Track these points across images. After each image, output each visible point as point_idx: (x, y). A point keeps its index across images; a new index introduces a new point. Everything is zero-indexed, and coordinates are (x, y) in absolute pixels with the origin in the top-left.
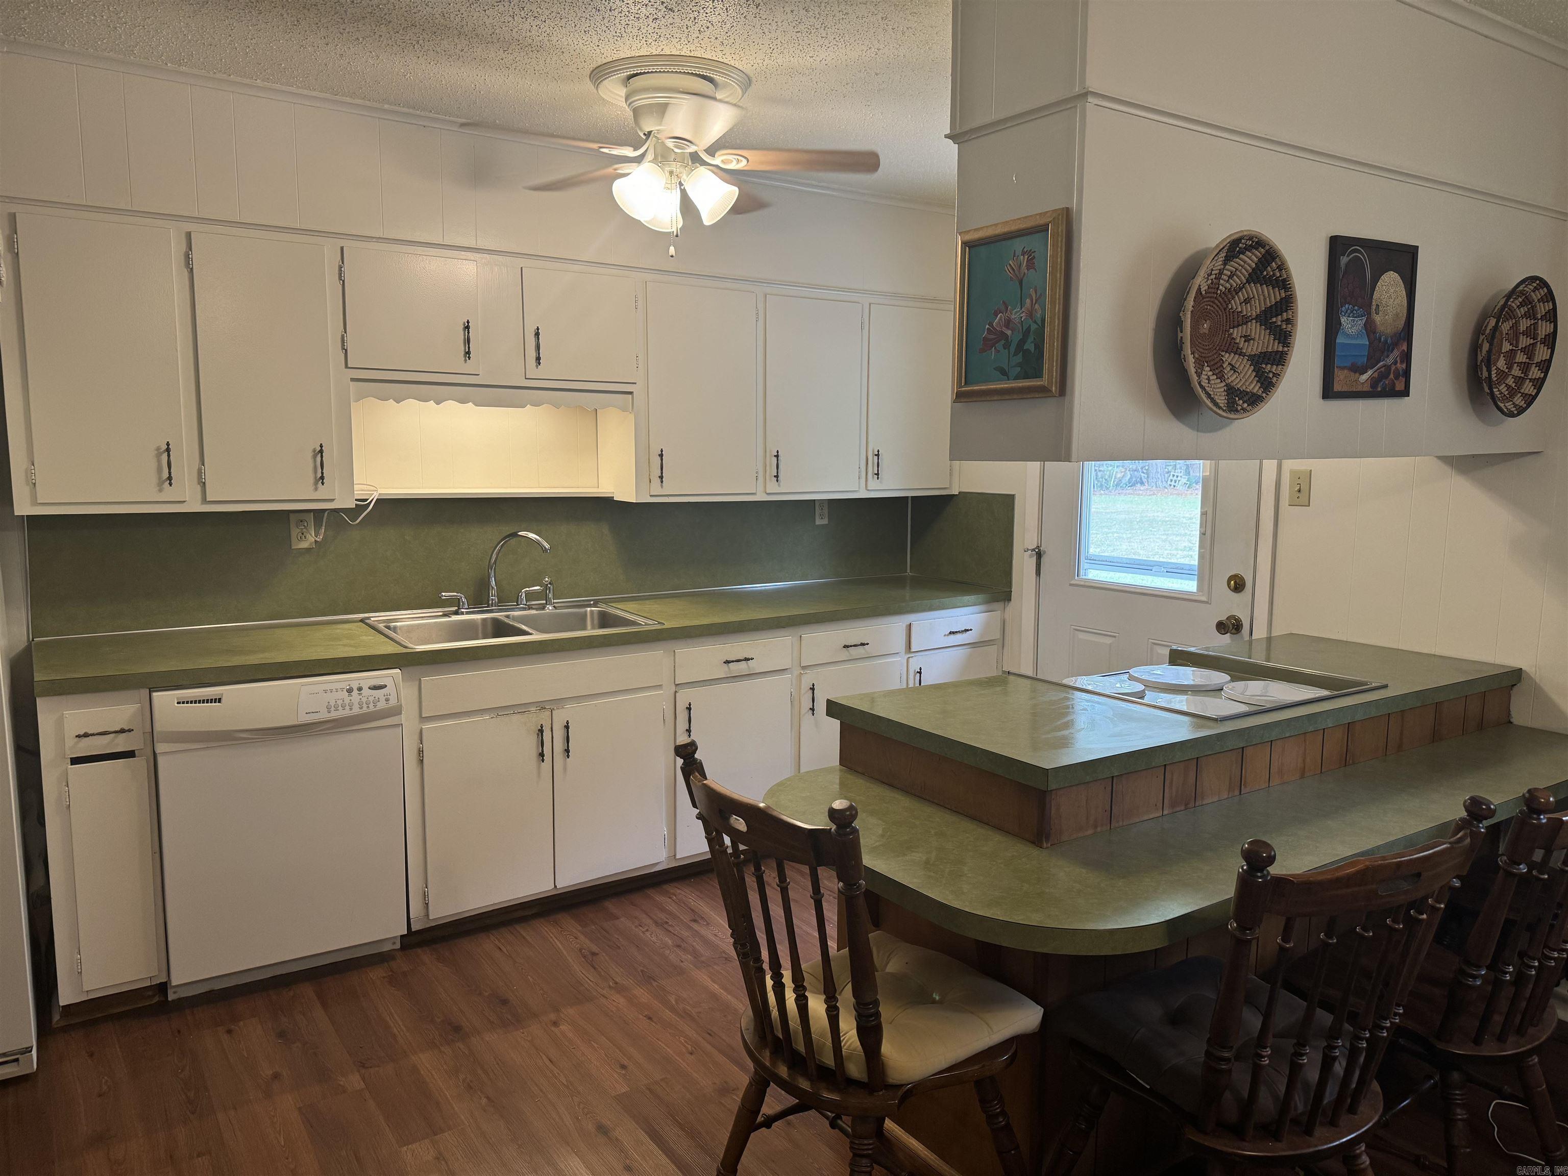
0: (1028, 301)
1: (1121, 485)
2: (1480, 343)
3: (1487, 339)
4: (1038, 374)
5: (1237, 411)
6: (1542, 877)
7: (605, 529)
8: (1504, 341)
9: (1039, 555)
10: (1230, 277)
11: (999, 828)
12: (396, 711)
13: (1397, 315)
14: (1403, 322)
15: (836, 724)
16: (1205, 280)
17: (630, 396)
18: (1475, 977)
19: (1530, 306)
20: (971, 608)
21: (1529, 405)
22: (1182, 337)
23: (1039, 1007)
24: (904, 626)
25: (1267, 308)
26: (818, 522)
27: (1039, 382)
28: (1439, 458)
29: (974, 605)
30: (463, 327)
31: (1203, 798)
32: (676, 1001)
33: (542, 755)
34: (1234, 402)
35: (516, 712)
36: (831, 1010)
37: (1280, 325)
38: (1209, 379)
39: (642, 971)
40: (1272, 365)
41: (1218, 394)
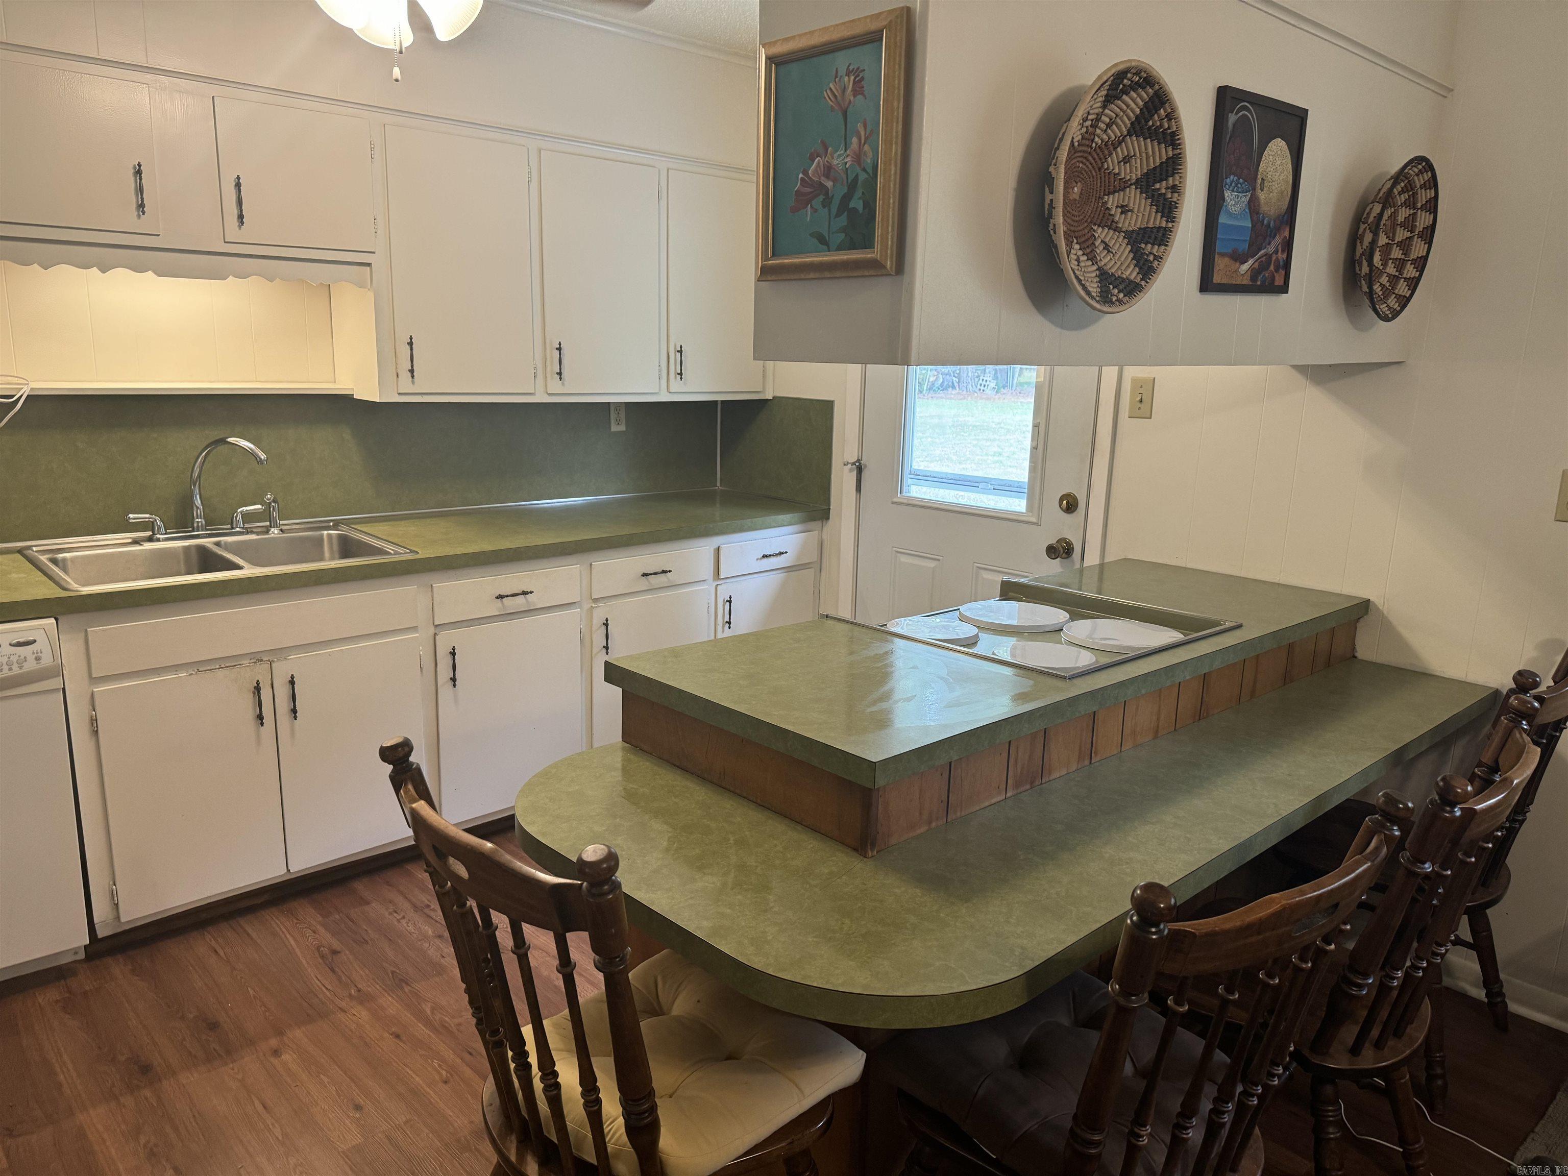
0: (855, 140)
1: (934, 388)
2: (1360, 232)
3: (1370, 228)
4: (868, 243)
5: (1111, 302)
6: (1445, 873)
7: (347, 435)
8: (1381, 232)
9: (860, 470)
10: (1109, 126)
11: (814, 830)
12: (57, 671)
13: (1282, 193)
14: (1287, 202)
15: (617, 692)
16: (1080, 127)
17: (368, 268)
18: (1360, 987)
19: (1411, 193)
20: (785, 528)
21: (1403, 307)
22: (1051, 200)
23: (861, 1052)
24: (712, 550)
25: (1150, 170)
26: (614, 428)
27: (869, 253)
28: (1295, 367)
29: (790, 525)
30: (132, 171)
31: (1050, 774)
32: (433, 1009)
33: (260, 717)
34: (1108, 292)
35: (223, 666)
36: (590, 1105)
37: (1165, 194)
38: (1078, 260)
39: (393, 972)
40: (1153, 244)
41: (1090, 280)
